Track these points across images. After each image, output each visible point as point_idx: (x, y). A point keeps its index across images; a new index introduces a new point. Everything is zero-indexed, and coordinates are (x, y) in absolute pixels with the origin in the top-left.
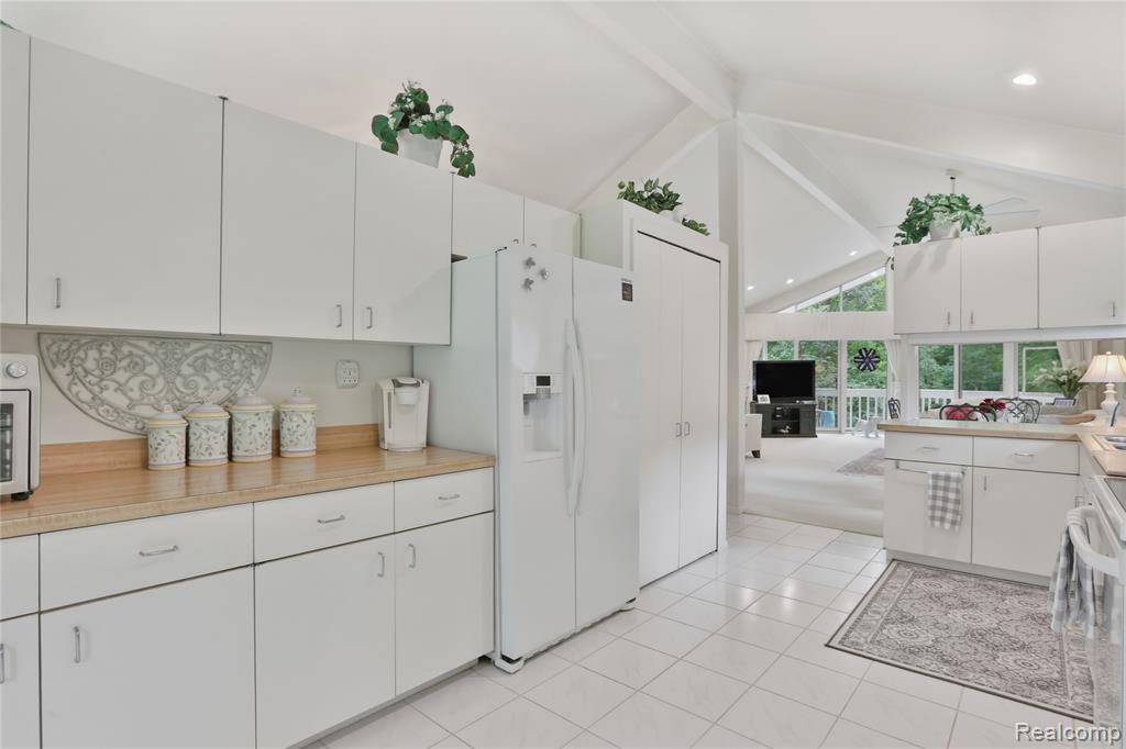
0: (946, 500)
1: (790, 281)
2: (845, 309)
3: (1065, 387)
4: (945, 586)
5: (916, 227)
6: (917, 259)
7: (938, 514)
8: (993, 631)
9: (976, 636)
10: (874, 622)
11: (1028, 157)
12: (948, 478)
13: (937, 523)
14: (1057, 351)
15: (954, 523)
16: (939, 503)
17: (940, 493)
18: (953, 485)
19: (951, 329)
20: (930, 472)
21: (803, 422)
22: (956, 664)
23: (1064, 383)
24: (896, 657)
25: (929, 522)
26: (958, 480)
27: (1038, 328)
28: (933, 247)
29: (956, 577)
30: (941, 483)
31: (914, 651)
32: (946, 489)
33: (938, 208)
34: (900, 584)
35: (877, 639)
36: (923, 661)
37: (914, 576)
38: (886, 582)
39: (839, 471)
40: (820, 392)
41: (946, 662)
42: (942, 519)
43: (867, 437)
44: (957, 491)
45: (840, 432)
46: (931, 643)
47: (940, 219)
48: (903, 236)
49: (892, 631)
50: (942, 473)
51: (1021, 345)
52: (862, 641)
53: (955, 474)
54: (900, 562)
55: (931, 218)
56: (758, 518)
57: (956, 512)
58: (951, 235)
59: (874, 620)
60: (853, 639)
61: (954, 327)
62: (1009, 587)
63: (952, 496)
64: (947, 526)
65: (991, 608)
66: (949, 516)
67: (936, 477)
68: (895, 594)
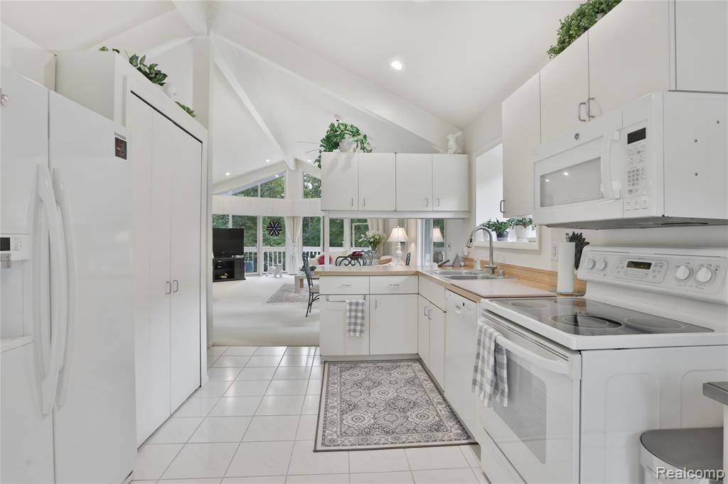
0: (356, 317)
1: (228, 174)
2: (261, 196)
3: (372, 244)
4: (360, 374)
5: (332, 142)
6: (334, 163)
7: (352, 327)
8: (396, 398)
9: (391, 405)
10: (335, 417)
11: (383, 111)
12: (357, 304)
13: (352, 334)
14: (367, 225)
15: (361, 332)
16: (353, 320)
17: (353, 314)
18: (360, 308)
19: (353, 208)
20: (347, 301)
21: (237, 270)
22: (393, 433)
23: (371, 242)
24: (361, 442)
25: (348, 333)
26: (363, 304)
27: (396, 211)
28: (344, 155)
29: (362, 365)
30: (354, 307)
31: (367, 432)
32: (356, 311)
33: (346, 132)
34: (334, 379)
35: (343, 431)
36: (377, 437)
37: (341, 371)
38: (328, 381)
39: (267, 302)
40: (247, 250)
41: (387, 433)
42: (355, 331)
43: (276, 277)
44: (363, 311)
45: (259, 275)
46: (372, 421)
47: (348, 139)
48: (324, 147)
49: (348, 419)
50: (354, 301)
51: (352, 221)
52: (335, 437)
53: (361, 301)
54: (330, 362)
55: (343, 137)
56: (226, 348)
57: (362, 325)
58: (352, 150)
59: (334, 414)
60: (329, 437)
61: (355, 208)
62: (388, 364)
63: (360, 315)
64: (358, 334)
65: (388, 382)
66: (358, 328)
67: (351, 304)
68: (337, 389)
